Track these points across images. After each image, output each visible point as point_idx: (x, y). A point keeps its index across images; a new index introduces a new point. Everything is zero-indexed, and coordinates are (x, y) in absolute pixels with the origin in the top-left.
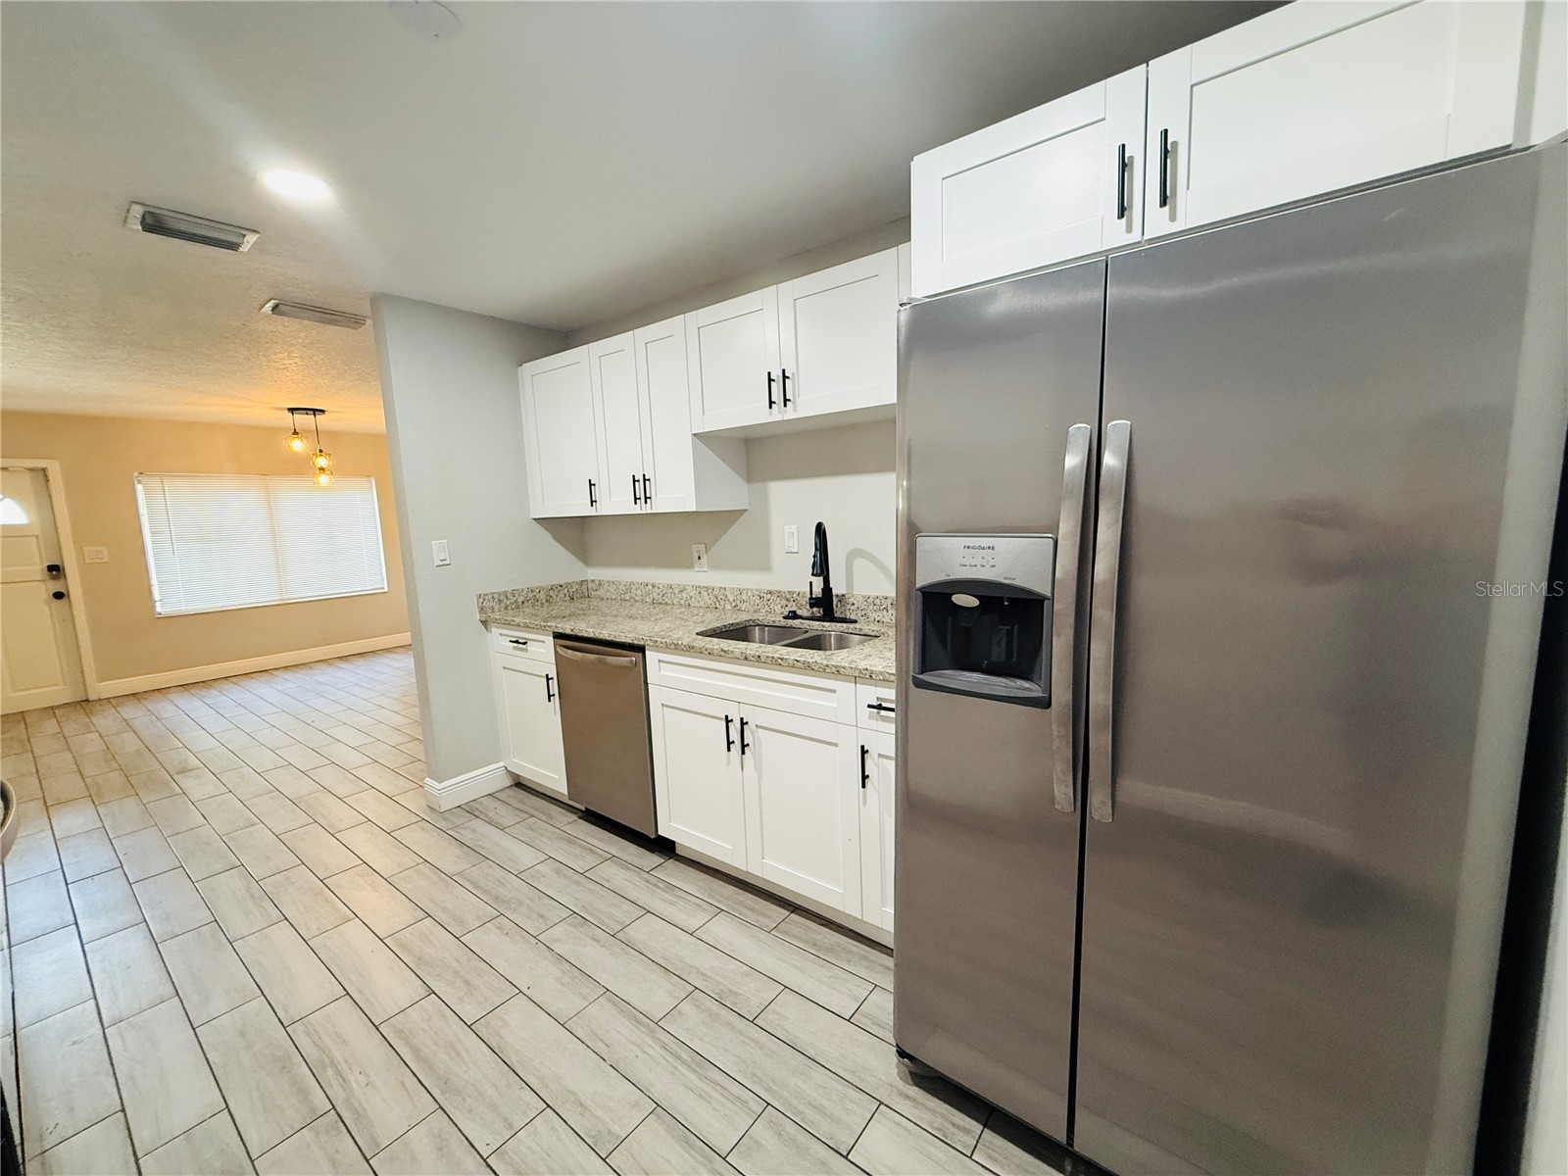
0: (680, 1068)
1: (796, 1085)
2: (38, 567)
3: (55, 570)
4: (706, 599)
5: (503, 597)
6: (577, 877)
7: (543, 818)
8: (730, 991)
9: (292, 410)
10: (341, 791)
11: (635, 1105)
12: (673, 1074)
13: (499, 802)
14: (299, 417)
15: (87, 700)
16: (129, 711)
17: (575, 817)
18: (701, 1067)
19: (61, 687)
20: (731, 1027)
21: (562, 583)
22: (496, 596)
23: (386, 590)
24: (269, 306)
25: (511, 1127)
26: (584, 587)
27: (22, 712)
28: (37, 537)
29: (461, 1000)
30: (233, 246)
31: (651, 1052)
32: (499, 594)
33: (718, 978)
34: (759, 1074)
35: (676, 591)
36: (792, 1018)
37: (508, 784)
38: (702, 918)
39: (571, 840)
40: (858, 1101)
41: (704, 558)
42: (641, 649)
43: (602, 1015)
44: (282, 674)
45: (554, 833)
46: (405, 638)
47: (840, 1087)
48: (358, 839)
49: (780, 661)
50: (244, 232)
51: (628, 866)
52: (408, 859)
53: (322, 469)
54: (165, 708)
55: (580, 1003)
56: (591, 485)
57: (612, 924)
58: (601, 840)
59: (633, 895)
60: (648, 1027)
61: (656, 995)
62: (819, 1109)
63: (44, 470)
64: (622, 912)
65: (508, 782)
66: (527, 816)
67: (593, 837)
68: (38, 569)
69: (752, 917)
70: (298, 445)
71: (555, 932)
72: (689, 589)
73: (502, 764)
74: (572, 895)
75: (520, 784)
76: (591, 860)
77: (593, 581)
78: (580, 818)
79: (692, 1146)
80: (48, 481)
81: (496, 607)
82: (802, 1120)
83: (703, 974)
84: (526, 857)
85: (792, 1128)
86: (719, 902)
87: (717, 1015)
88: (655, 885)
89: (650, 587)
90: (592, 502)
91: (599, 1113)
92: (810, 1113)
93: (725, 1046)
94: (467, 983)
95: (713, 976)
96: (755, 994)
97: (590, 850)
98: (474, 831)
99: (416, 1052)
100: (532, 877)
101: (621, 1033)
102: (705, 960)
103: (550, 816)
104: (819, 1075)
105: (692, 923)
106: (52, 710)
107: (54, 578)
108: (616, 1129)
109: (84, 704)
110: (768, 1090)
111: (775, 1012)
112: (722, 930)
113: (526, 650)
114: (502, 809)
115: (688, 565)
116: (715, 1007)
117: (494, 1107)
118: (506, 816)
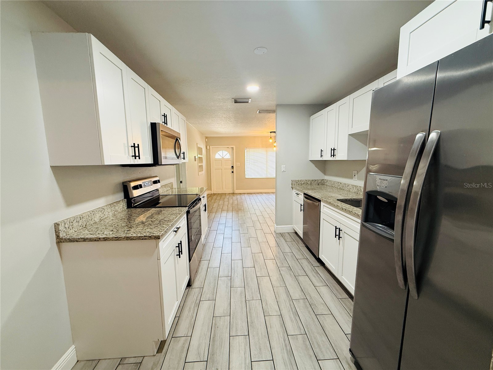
0: (291, 312)
1: (317, 336)
3: (232, 167)
4: (355, 189)
5: (298, 182)
6: (295, 259)
7: (297, 242)
8: (315, 305)
9: (271, 132)
10: (261, 222)
11: (277, 311)
12: (288, 311)
13: (289, 235)
14: (272, 134)
16: (239, 197)
17: (304, 245)
18: (296, 315)
19: (231, 190)
20: (309, 312)
21: (316, 179)
22: (296, 181)
24: (258, 112)
25: (253, 298)
26: (323, 182)
27: (226, 193)
28: (231, 160)
29: (258, 271)
30: (248, 102)
31: (287, 304)
32: (297, 181)
33: (314, 300)
34: (308, 326)
35: (346, 186)
36: (328, 322)
37: (293, 232)
38: (321, 284)
39: (300, 250)
40: (331, 352)
41: (356, 176)
42: (320, 201)
43: (282, 291)
44: (264, 194)
45: (296, 247)
46: (274, 191)
47: (328, 345)
48: (259, 232)
49: (351, 212)
50: (248, 99)
51: (309, 262)
52: (265, 240)
53: (275, 146)
54: (243, 197)
55: (278, 285)
56: (321, 151)
57: (296, 273)
58: (307, 253)
59: (306, 269)
60: (289, 299)
61: (296, 294)
62: (319, 346)
63: (233, 148)
64: (301, 272)
65: (293, 231)
66: (293, 241)
67: (305, 252)
68: (230, 167)
69: (335, 292)
70: (271, 141)
71: (283, 268)
72: (350, 185)
73: (292, 226)
74: (292, 263)
75: (296, 233)
76: (301, 257)
77: (325, 180)
78: (305, 246)
79: (283, 327)
80: (233, 150)
81: (296, 184)
82: (312, 344)
83: (311, 297)
84: (287, 250)
85: (308, 343)
86: (329, 283)
87: (308, 308)
88: (313, 270)
89: (340, 183)
90: (321, 156)
91: (269, 307)
92: (315, 344)
93: (305, 315)
94: (261, 269)
95: (313, 299)
96: (321, 309)
97: (303, 255)
98: (280, 240)
99: (246, 276)
100: (286, 254)
101: (283, 296)
102: (314, 294)
103: (298, 243)
104: (324, 338)
105: (317, 284)
106: (230, 193)
107: (232, 169)
108: (270, 313)
109: (233, 194)
110: (308, 331)
111: (324, 317)
112: (324, 291)
113: (298, 196)
114: (289, 237)
115: (351, 178)
116: (308, 306)
117: (252, 293)
118: (288, 238)
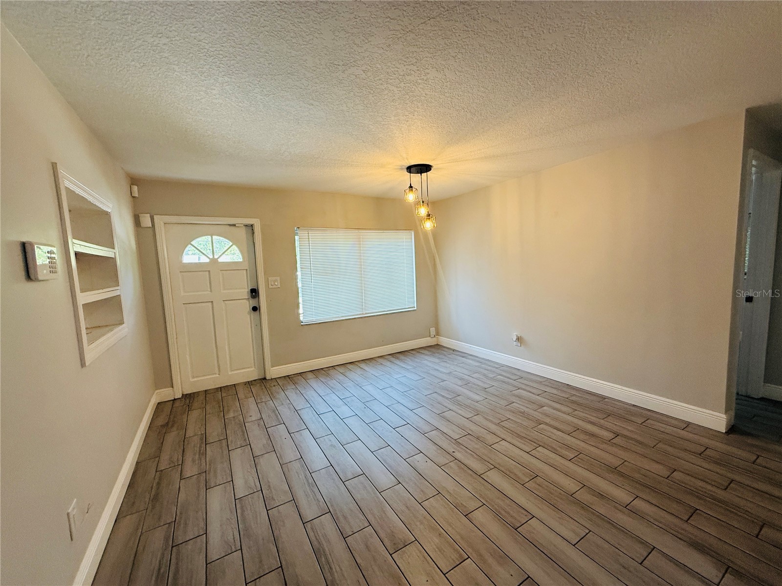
2: (247, 290)
3: (254, 292)
15: (265, 379)
19: (254, 369)
23: (416, 309)
27: (234, 385)
28: (247, 270)
63: (252, 226)
68: (245, 292)
80: (253, 233)
106: (249, 383)
107: (253, 297)
109: (264, 381)
